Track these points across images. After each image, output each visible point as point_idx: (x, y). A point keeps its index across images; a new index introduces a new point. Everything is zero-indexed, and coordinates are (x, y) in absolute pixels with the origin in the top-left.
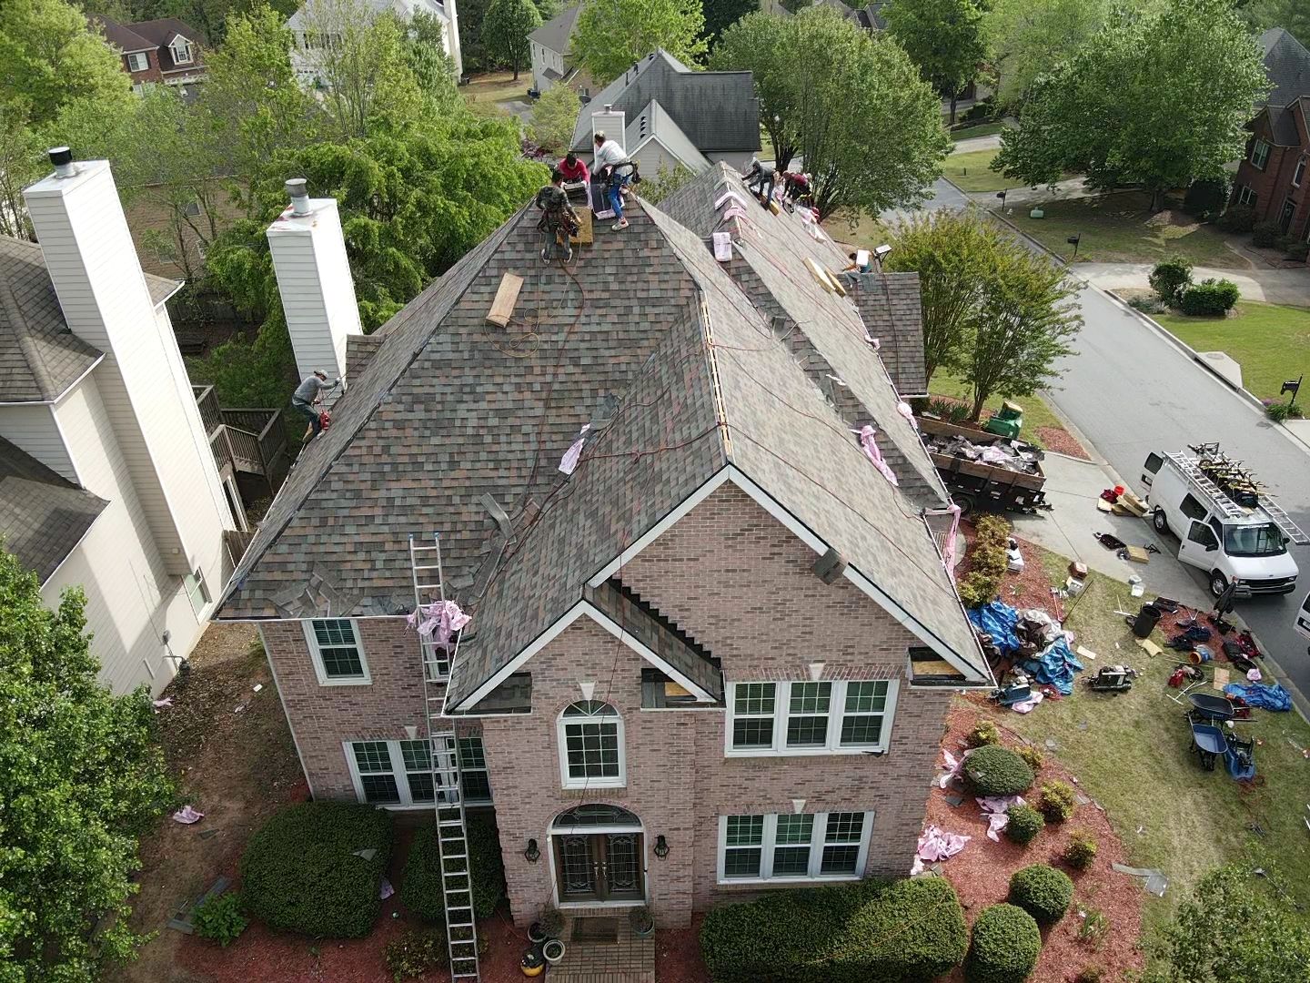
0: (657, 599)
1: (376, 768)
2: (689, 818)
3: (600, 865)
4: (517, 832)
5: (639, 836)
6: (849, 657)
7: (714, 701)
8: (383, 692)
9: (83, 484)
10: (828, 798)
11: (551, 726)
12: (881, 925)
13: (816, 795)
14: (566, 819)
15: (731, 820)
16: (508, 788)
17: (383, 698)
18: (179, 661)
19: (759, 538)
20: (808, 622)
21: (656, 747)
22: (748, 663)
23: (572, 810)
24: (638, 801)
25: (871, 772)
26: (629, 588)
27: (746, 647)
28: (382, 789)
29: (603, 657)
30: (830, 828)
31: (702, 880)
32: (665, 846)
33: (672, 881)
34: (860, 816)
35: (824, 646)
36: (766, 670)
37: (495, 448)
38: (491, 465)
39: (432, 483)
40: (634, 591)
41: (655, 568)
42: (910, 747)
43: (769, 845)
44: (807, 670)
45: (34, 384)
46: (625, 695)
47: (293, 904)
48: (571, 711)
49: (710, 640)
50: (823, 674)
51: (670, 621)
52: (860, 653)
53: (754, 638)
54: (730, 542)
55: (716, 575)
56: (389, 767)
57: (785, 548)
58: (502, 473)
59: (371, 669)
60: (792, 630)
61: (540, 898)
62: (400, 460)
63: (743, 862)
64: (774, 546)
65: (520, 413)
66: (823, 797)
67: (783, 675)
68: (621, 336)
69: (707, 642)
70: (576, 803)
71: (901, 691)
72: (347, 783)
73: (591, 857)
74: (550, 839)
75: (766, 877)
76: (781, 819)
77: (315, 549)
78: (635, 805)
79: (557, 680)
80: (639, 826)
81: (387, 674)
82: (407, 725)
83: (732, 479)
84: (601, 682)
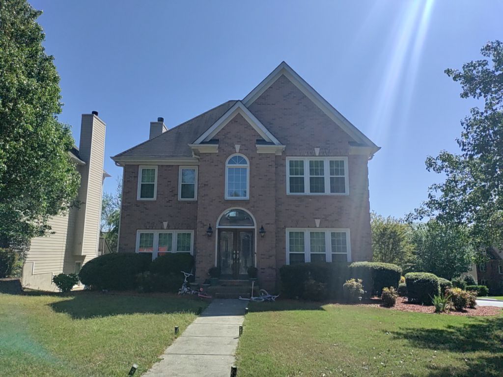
3: (236, 253)
4: (205, 222)
5: (253, 230)
6: (328, 145)
13: (324, 216)
15: (291, 234)
19: (294, 97)
21: (261, 177)
22: (293, 147)
24: (253, 206)
27: (292, 141)
29: (244, 134)
30: (333, 242)
32: (264, 232)
33: (267, 259)
35: (319, 140)
36: (299, 150)
42: (357, 191)
43: (308, 252)
44: (314, 150)
46: (250, 151)
48: (231, 162)
50: (320, 153)
52: (332, 144)
53: (295, 137)
54: (285, 98)
55: (281, 110)
57: (302, 101)
59: (157, 193)
60: (307, 133)
64: (299, 100)
66: (327, 218)
74: (217, 229)
76: (311, 235)
78: (252, 208)
79: (228, 143)
80: (254, 225)
81: (162, 195)
82: (164, 221)
83: (284, 75)
84: (242, 145)
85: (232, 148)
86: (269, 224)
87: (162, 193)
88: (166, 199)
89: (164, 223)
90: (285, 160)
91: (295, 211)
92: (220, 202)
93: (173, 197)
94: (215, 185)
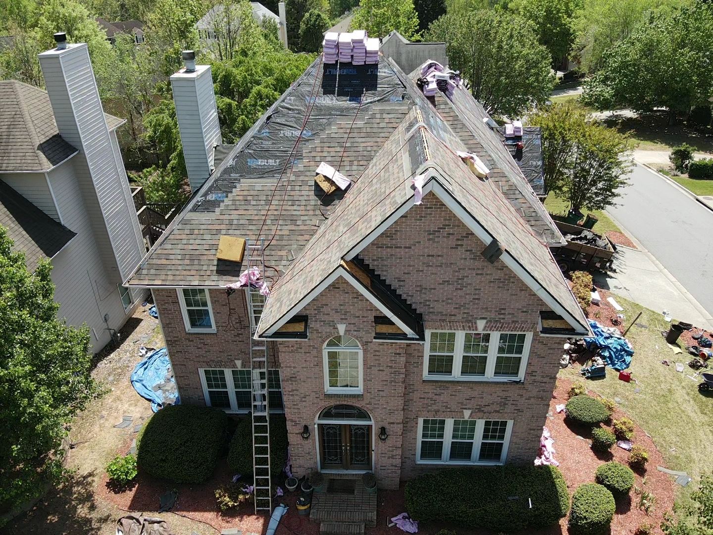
0: (385, 273)
1: (217, 386)
2: (399, 417)
3: (346, 446)
4: (297, 420)
5: (370, 427)
6: (502, 316)
7: (418, 337)
8: (223, 338)
9: (63, 223)
10: (485, 409)
11: (320, 352)
12: (516, 489)
13: (478, 407)
14: (327, 414)
15: (425, 422)
16: (293, 390)
17: (223, 341)
18: (112, 332)
19: (449, 234)
20: (477, 292)
21: (381, 368)
22: (439, 317)
23: (330, 408)
24: (370, 404)
25: (513, 393)
26: (368, 265)
27: (438, 307)
28: (220, 399)
29: (351, 307)
30: (486, 430)
31: (407, 459)
32: (386, 434)
33: (389, 458)
34: (504, 424)
35: (487, 308)
36: (450, 322)
37: (292, 193)
38: (290, 203)
39: (255, 212)
40: (371, 267)
41: (384, 253)
42: (538, 378)
43: (448, 440)
44: (476, 323)
45: (37, 161)
46: (364, 333)
47: (164, 461)
48: (331, 343)
49: (415, 300)
50: (485, 327)
51: (392, 288)
52: (509, 314)
53: (443, 301)
54: (431, 237)
55: (421, 258)
56: (225, 386)
57: (465, 242)
58: (295, 207)
59: (216, 323)
60: (467, 296)
61: (309, 464)
62: (237, 198)
63: (432, 449)
64: (458, 240)
65: (308, 174)
66: (483, 409)
67: (460, 327)
68: (369, 130)
69: (414, 303)
70: (333, 402)
71: (534, 340)
72: (200, 394)
73: (340, 440)
74: (316, 426)
75: (445, 460)
76: (456, 423)
77: (186, 247)
78: (368, 406)
79: (324, 321)
80: (371, 422)
82: (235, 360)
84: (350, 324)
85: (331, 328)
87: (224, 325)
88: (233, 332)
91: (435, 400)
94: (308, 378)
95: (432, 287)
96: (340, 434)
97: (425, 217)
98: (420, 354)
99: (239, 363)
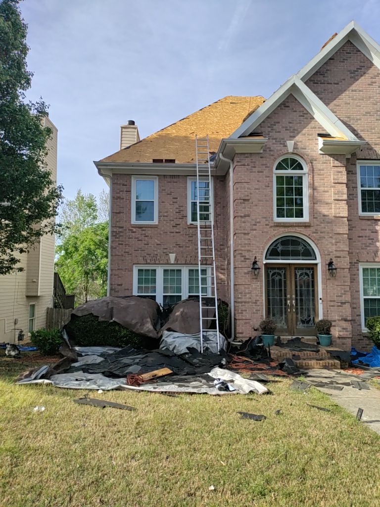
1: (147, 290)
3: (291, 299)
5: (315, 266)
8: (163, 228)
14: (274, 251)
15: (365, 271)
17: (162, 233)
19: (365, 74)
23: (277, 243)
29: (299, 125)
41: (320, 87)
48: (280, 167)
54: (352, 75)
56: (154, 289)
59: (159, 213)
70: (281, 230)
73: (285, 291)
74: (263, 265)
78: (314, 235)
79: (275, 139)
80: (316, 259)
81: (167, 216)
82: (170, 253)
83: (351, 41)
85: (282, 145)
86: (340, 257)
87: (165, 214)
88: (172, 222)
89: (170, 254)
90: (355, 164)
91: (372, 239)
92: (266, 225)
93: (181, 220)
94: (260, 201)
95: (358, 117)
96: (285, 282)
97: (346, 60)
98: (354, 185)
99: (172, 257)
